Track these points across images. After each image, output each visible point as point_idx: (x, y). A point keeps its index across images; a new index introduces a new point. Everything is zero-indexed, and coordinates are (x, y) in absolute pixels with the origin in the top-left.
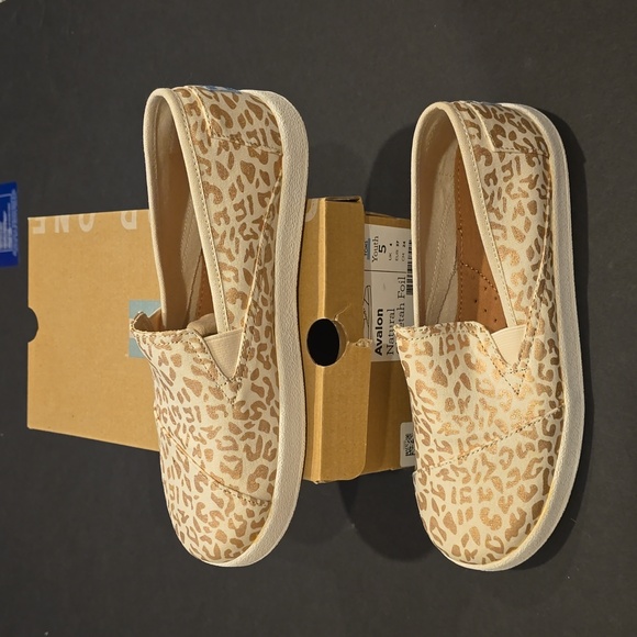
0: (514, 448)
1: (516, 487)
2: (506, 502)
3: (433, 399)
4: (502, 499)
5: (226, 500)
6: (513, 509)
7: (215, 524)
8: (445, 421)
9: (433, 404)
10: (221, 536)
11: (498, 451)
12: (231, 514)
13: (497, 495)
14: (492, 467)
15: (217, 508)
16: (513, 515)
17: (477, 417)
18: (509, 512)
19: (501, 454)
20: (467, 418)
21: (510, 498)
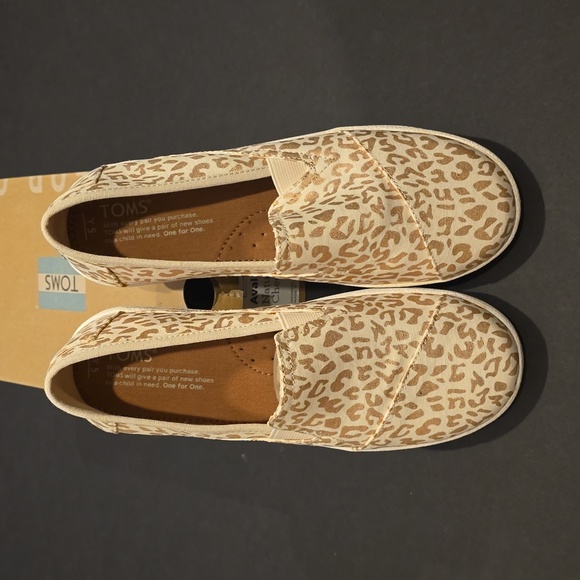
0: (387, 154)
1: (425, 151)
2: (442, 158)
3: (349, 221)
4: (440, 162)
5: (444, 319)
6: (448, 153)
7: (472, 333)
8: (370, 210)
9: (354, 221)
10: (483, 327)
11: (392, 166)
12: (458, 316)
13: (436, 166)
14: (409, 170)
15: (454, 329)
16: (453, 153)
17: (362, 187)
18: (451, 155)
19: (394, 163)
20: (364, 194)
21: (437, 155)
